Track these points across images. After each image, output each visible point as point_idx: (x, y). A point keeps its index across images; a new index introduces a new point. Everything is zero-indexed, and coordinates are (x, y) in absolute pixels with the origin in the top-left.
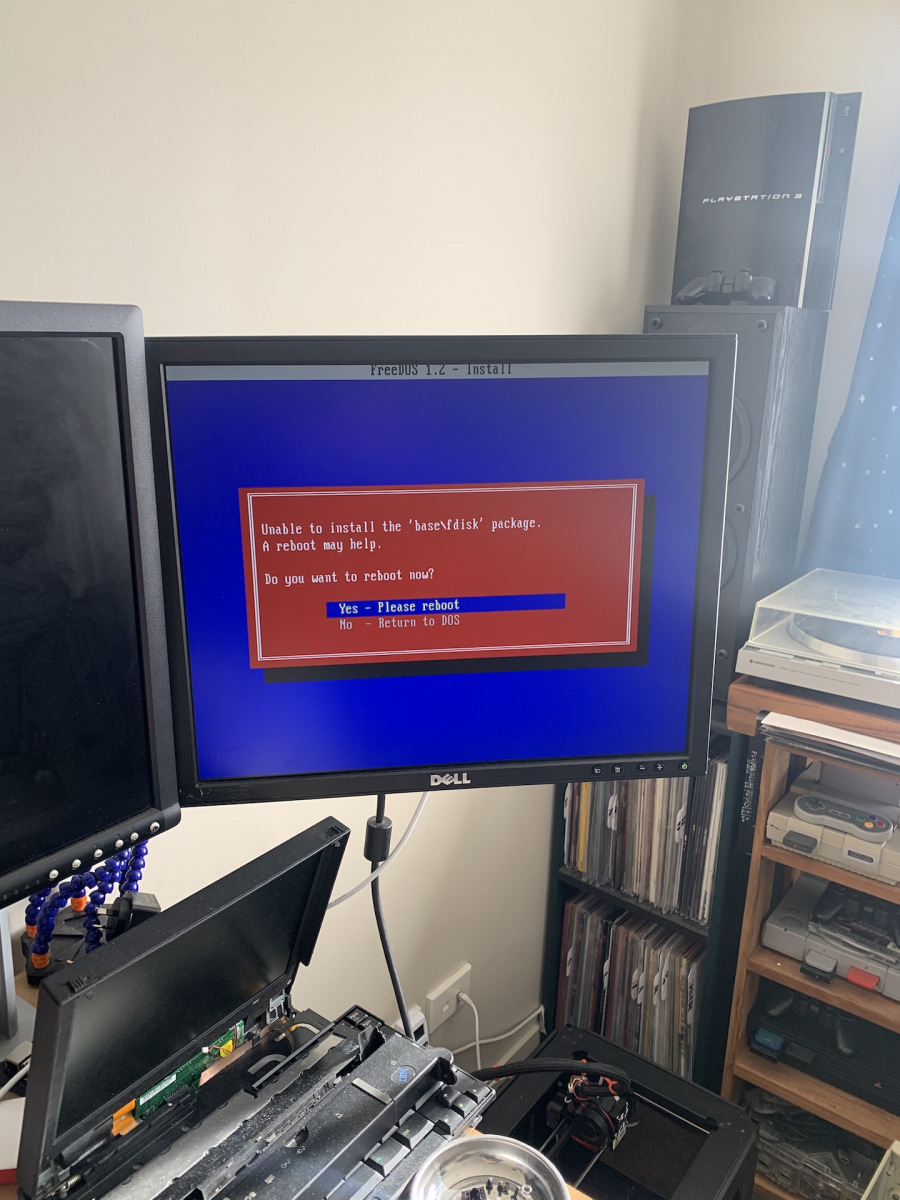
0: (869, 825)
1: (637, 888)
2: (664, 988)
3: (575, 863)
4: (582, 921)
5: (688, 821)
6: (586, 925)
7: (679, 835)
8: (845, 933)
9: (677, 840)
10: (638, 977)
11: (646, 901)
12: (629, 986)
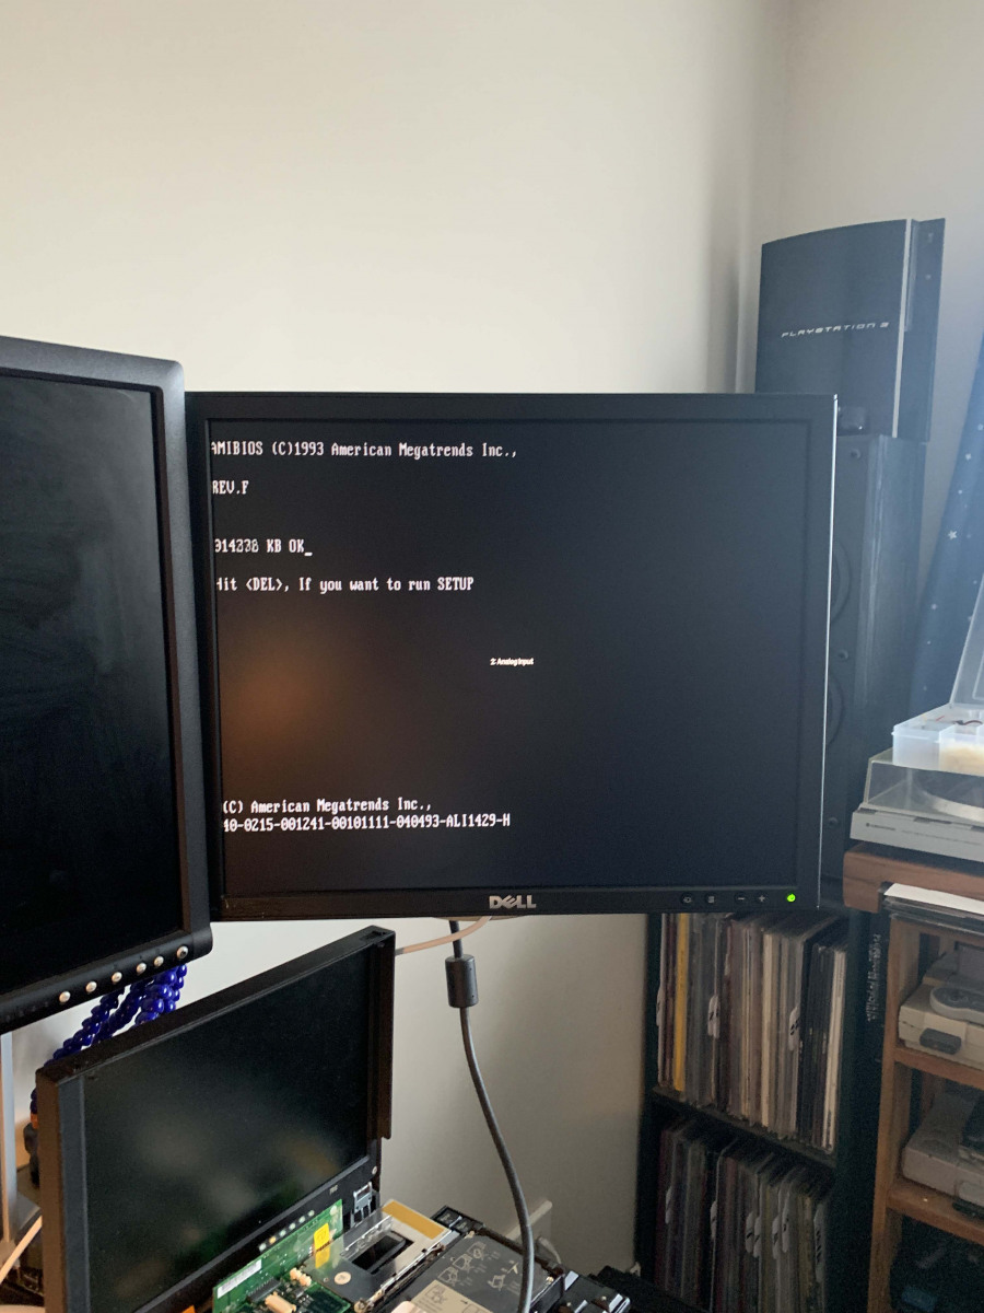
1: (745, 1109)
2: (785, 1236)
3: (671, 1081)
4: (682, 1152)
5: (803, 1023)
6: (688, 1158)
7: (793, 1041)
9: (791, 1048)
10: (753, 1223)
11: (758, 1125)
12: (743, 1236)
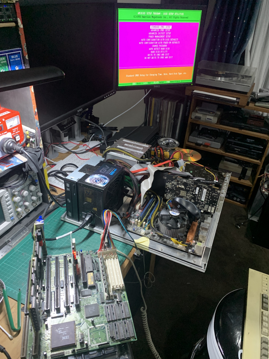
0: (211, 113)
5: (174, 117)
7: (172, 121)
8: (204, 137)
